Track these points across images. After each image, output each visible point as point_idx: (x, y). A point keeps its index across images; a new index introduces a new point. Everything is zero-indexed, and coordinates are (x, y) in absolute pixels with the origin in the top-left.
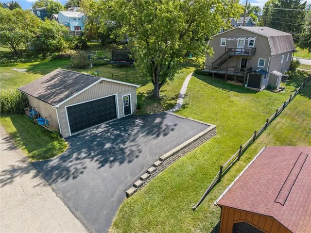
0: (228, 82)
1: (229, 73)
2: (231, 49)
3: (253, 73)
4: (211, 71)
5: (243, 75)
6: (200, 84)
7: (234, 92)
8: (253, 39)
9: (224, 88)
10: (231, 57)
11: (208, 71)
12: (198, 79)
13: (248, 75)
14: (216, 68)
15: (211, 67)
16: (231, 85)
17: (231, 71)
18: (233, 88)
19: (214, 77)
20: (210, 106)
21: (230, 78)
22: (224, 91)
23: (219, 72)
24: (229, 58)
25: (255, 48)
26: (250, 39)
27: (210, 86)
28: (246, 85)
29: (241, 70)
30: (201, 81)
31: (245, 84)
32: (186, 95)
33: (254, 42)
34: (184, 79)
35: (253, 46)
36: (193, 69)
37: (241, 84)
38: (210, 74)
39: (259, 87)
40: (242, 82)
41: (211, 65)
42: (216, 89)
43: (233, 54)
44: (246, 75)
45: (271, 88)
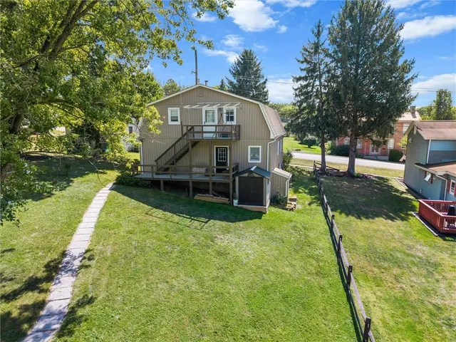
0: (197, 197)
1: (196, 178)
2: (193, 127)
3: (246, 175)
4: (155, 176)
5: (226, 181)
6: (134, 209)
7: (218, 223)
8: (231, 108)
9: (193, 214)
10: (195, 143)
11: (149, 176)
12: (126, 198)
13: (237, 178)
14: (167, 169)
15: (155, 169)
16: (204, 204)
17: (198, 174)
18: (212, 212)
19: (165, 189)
20: (172, 287)
21: (200, 188)
22: (196, 223)
23: (174, 177)
24: (193, 146)
25: (239, 126)
26: (225, 108)
27: (159, 213)
28: (236, 202)
29: (219, 171)
30: (134, 202)
31: (234, 198)
32: (88, 256)
33: (235, 115)
34: (87, 201)
35: (234, 123)
36: (113, 175)
37: (225, 200)
38: (155, 184)
39: (261, 203)
40: (227, 195)
41: (155, 164)
42: (176, 218)
43: (197, 136)
44: (231, 179)
45: (278, 201)
